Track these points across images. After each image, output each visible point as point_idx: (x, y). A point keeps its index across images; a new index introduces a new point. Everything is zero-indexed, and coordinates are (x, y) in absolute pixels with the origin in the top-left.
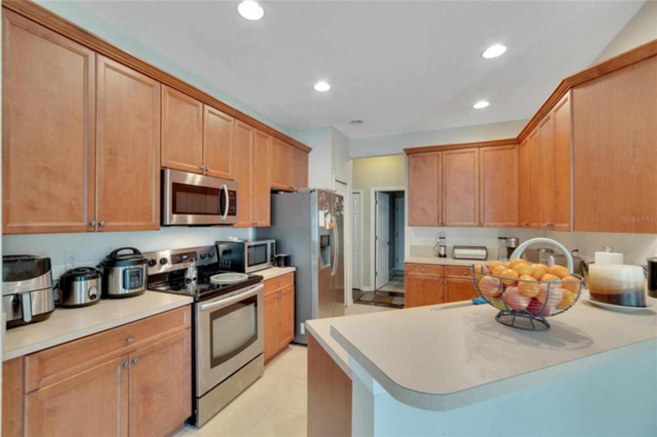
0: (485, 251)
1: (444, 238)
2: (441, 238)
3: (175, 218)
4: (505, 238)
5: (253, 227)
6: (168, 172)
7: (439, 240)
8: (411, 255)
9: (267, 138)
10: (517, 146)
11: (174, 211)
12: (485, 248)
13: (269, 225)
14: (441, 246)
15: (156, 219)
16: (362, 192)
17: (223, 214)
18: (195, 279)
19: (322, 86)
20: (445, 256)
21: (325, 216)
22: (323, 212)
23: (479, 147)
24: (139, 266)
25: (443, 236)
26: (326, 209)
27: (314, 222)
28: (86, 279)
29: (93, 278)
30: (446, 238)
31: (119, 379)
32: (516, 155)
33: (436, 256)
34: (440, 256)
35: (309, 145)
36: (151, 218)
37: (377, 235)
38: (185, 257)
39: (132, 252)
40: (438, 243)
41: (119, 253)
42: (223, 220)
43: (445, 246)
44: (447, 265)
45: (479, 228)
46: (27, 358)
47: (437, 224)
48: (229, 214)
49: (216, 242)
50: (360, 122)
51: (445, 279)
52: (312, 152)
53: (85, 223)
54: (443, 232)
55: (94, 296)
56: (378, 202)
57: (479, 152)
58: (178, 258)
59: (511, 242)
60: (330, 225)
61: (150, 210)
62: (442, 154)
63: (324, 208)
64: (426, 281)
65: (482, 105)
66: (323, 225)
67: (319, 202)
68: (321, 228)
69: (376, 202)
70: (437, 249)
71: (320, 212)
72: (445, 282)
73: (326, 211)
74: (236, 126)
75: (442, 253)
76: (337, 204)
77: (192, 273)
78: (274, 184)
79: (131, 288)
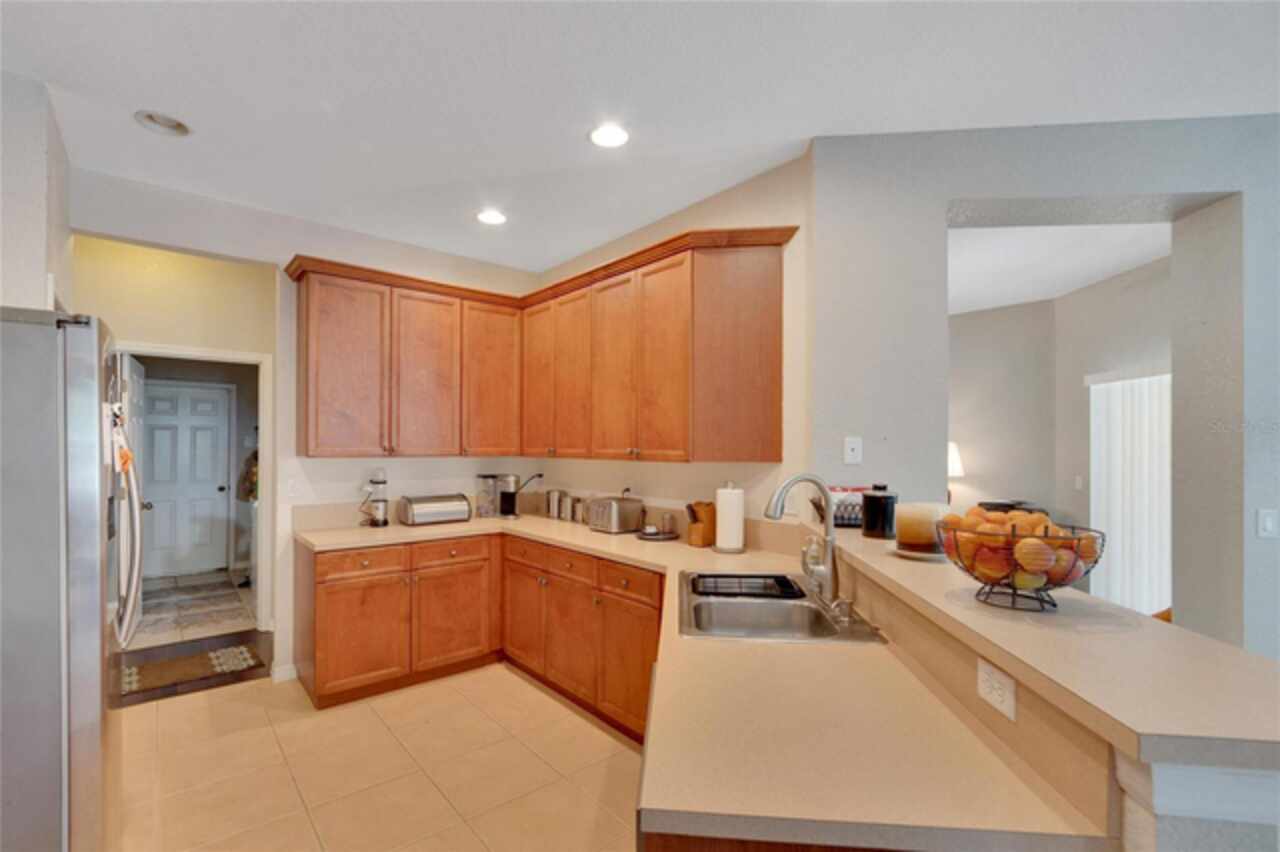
0: (465, 503)
1: (382, 482)
2: (375, 483)
4: (493, 477)
7: (369, 488)
10: (519, 312)
12: (462, 497)
14: (375, 501)
20: (385, 523)
23: (463, 298)
25: (381, 478)
30: (389, 483)
32: (516, 326)
33: (362, 525)
34: (374, 523)
40: (368, 494)
43: (385, 501)
44: (417, 542)
47: (379, 451)
51: (414, 573)
54: (385, 469)
57: (462, 306)
59: (507, 483)
64: (371, 587)
65: (492, 217)
70: (365, 508)
72: (416, 578)
75: (380, 516)
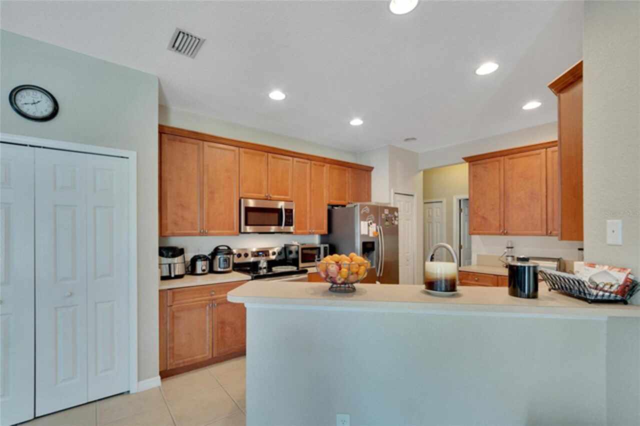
1: (512, 248)
2: (508, 248)
3: (249, 229)
5: (319, 234)
6: (242, 200)
7: (506, 250)
8: (478, 265)
9: (324, 166)
11: (246, 224)
13: (326, 233)
14: (508, 256)
15: (236, 229)
16: (445, 201)
17: (281, 225)
18: (265, 268)
19: (357, 122)
21: (369, 226)
22: (366, 223)
24: (228, 256)
25: (510, 246)
26: (369, 220)
27: (357, 230)
28: (202, 261)
29: (204, 260)
30: (515, 248)
31: (207, 313)
33: (503, 266)
35: (371, 165)
36: (233, 229)
37: (462, 244)
38: (261, 253)
39: (226, 248)
40: (505, 253)
41: (221, 248)
42: (282, 230)
43: (513, 257)
44: (501, 276)
45: (547, 237)
46: (168, 291)
48: (286, 225)
49: (285, 245)
50: (414, 139)
52: (374, 170)
53: (198, 231)
54: (511, 241)
55: (204, 270)
56: (463, 211)
58: (256, 254)
60: (374, 233)
61: (233, 223)
62: (504, 159)
63: (368, 219)
65: (532, 105)
66: (366, 233)
67: (361, 215)
68: (362, 236)
69: (461, 210)
70: (504, 259)
71: (362, 222)
73: (369, 222)
74: (295, 163)
76: (387, 215)
77: (263, 264)
78: (331, 201)
79: (224, 268)
